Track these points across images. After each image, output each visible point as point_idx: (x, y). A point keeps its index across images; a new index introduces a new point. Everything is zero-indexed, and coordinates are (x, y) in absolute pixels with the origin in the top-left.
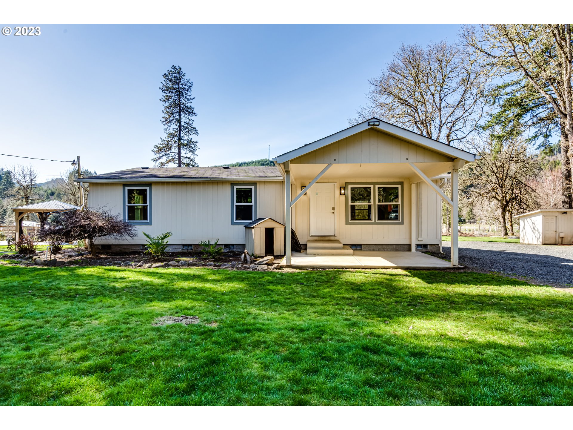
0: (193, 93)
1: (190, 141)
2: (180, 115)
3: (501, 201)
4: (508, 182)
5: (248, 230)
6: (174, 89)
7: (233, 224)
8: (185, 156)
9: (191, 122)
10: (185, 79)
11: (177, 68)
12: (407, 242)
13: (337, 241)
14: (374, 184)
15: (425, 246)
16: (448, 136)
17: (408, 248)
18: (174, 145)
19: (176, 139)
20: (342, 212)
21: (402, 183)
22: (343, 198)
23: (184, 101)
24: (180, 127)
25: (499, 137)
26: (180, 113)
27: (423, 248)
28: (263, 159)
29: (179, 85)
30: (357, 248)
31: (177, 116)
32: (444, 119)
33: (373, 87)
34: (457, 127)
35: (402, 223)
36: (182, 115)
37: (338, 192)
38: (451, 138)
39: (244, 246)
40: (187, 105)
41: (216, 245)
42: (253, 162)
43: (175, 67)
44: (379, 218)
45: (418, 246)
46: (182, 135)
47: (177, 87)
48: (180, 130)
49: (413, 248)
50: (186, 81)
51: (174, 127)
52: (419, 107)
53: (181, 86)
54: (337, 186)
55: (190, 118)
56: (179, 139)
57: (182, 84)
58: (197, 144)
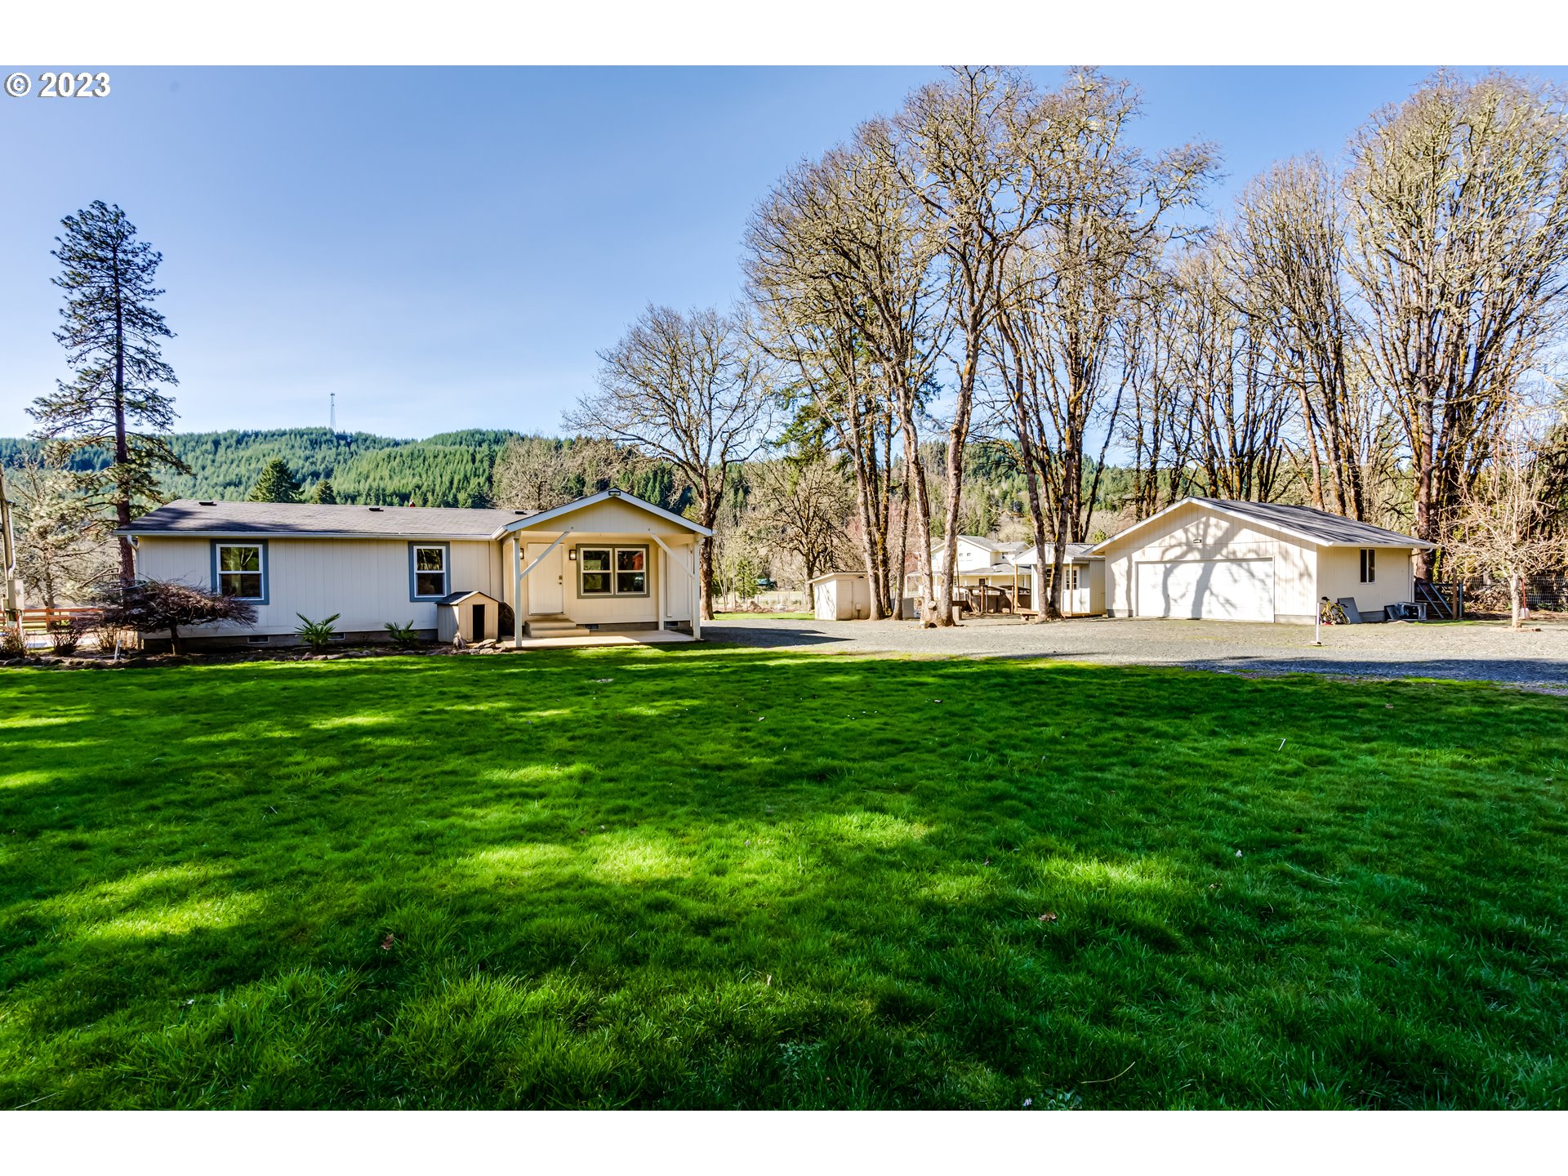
0: (159, 278)
1: (153, 397)
2: (119, 328)
3: (806, 555)
4: (816, 525)
5: (443, 609)
6: (101, 260)
7: (412, 600)
8: (137, 430)
9: (152, 349)
10: (135, 240)
11: (111, 208)
12: (653, 619)
13: (567, 620)
14: (614, 546)
15: (675, 623)
16: (723, 454)
17: (654, 626)
18: (102, 402)
19: (107, 386)
20: (572, 583)
21: (647, 547)
22: (574, 563)
23: (130, 294)
24: (119, 357)
25: (797, 461)
26: (119, 321)
27: (672, 625)
28: (313, 426)
29: (114, 251)
30: (594, 628)
31: (110, 328)
32: (715, 430)
33: (603, 364)
34: (738, 438)
35: (648, 595)
36: (125, 327)
37: (566, 556)
38: (727, 458)
39: (435, 631)
40: (139, 305)
41: (408, 631)
42: (284, 434)
43: (102, 206)
44: (620, 590)
45: (667, 623)
46: (125, 379)
47: (111, 255)
48: (120, 367)
49: (661, 626)
50: (137, 245)
51: (98, 356)
52: (679, 404)
53: (121, 255)
54: (566, 548)
55: (149, 338)
56: (119, 387)
57: (124, 252)
58: (172, 405)
